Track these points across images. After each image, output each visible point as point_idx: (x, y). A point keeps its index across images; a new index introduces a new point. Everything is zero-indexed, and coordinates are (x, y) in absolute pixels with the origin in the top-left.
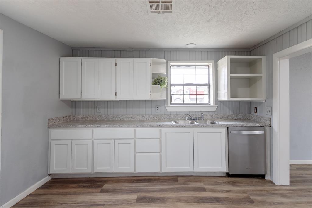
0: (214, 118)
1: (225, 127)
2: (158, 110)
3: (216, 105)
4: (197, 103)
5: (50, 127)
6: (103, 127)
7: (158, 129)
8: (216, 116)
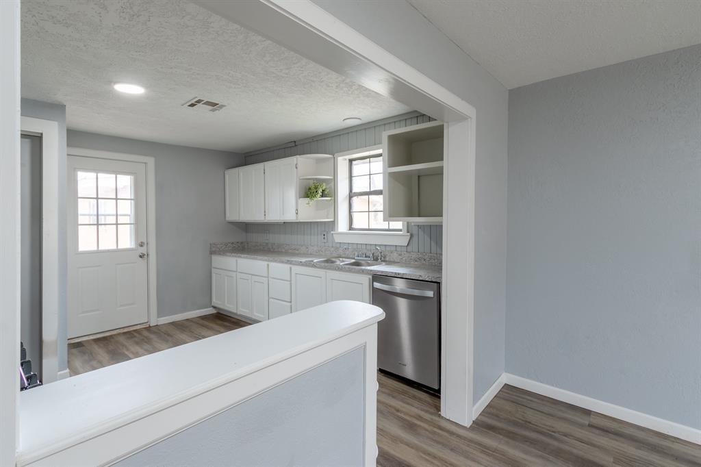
0: (404, 259)
1: (370, 274)
2: (324, 238)
3: (408, 232)
4: (391, 228)
5: (212, 253)
6: (244, 258)
7: (287, 266)
8: (407, 255)
